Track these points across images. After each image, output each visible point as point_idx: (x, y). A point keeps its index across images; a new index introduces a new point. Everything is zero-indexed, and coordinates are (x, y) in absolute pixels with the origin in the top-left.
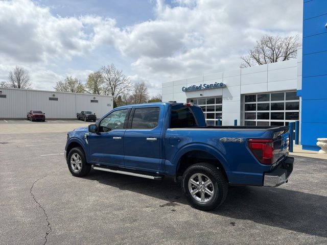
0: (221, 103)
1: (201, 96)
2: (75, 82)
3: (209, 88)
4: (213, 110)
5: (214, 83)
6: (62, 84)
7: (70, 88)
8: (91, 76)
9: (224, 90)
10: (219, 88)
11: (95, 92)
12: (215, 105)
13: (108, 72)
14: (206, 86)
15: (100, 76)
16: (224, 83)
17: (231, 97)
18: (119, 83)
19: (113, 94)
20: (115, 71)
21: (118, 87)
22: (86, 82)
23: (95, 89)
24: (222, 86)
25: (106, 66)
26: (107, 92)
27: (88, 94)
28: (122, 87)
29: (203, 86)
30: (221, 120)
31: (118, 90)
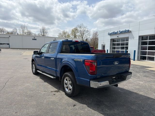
0: (128, 41)
1: (118, 37)
2: (66, 33)
3: (122, 33)
4: (124, 45)
5: (124, 30)
6: (61, 34)
7: (64, 36)
8: (73, 30)
9: (130, 34)
10: (127, 33)
11: (75, 37)
12: (125, 42)
13: (80, 27)
14: (120, 32)
15: (77, 30)
16: (130, 30)
17: (133, 38)
18: (85, 32)
19: (82, 38)
20: (83, 27)
21: (85, 34)
22: (71, 33)
23: (74, 36)
24: (128, 32)
25: (79, 25)
26: (80, 37)
27: (71, 38)
28: (87, 35)
29: (119, 32)
30: (127, 50)
31: (85, 36)
